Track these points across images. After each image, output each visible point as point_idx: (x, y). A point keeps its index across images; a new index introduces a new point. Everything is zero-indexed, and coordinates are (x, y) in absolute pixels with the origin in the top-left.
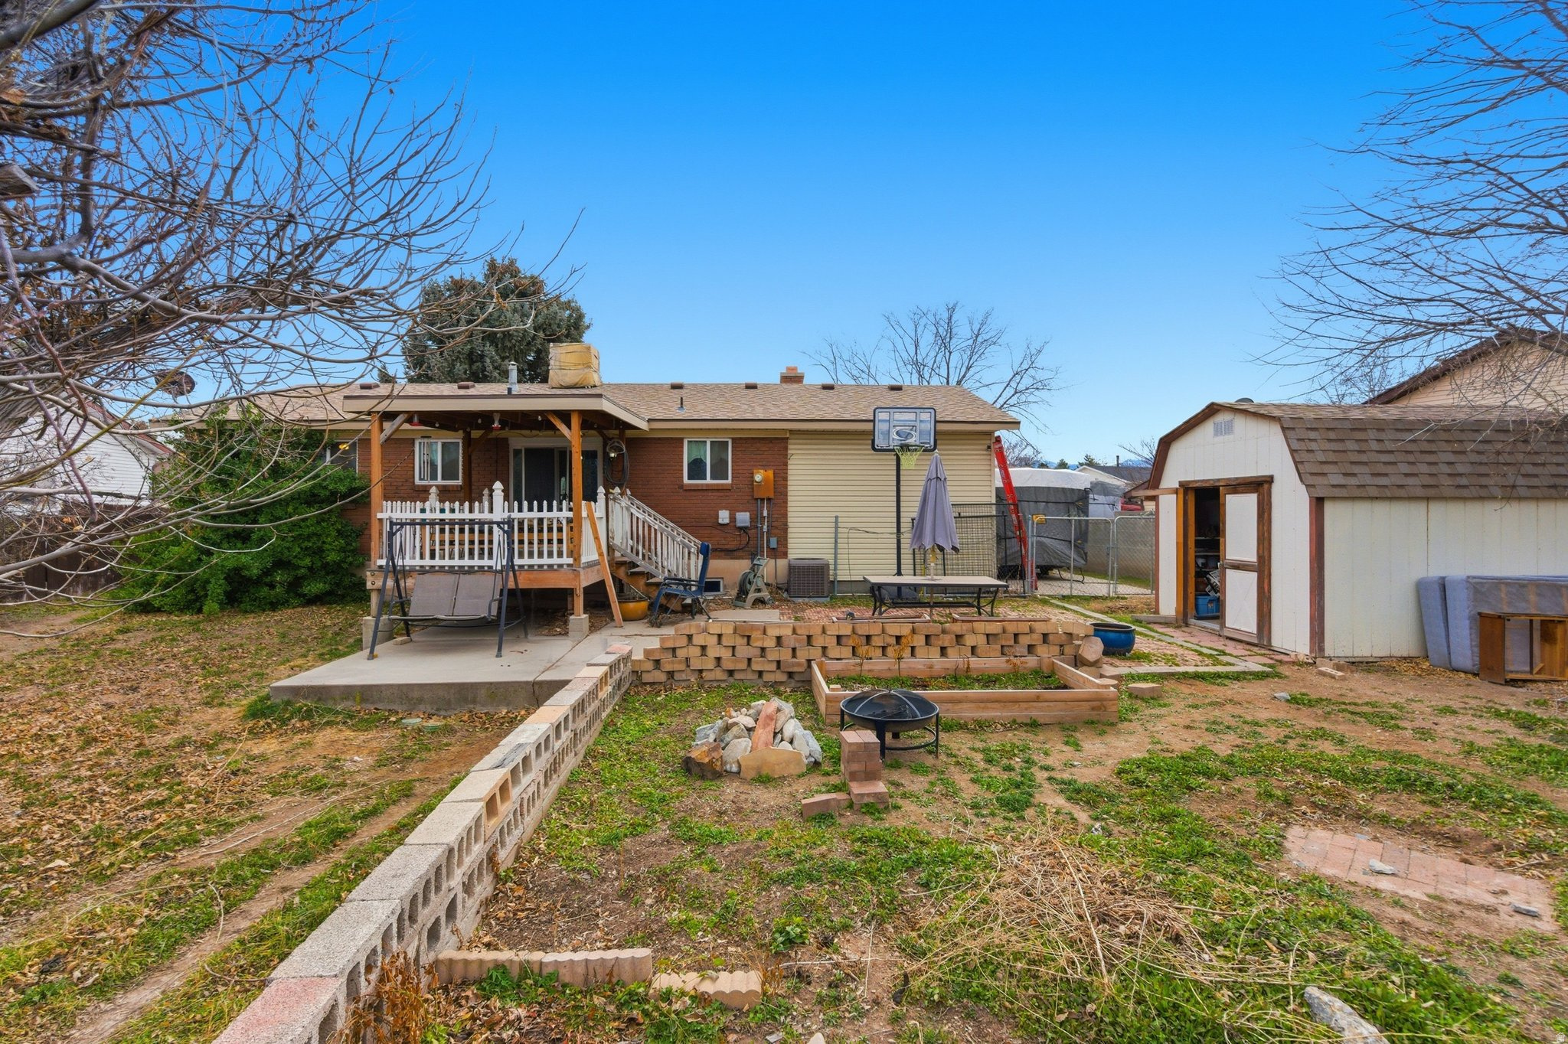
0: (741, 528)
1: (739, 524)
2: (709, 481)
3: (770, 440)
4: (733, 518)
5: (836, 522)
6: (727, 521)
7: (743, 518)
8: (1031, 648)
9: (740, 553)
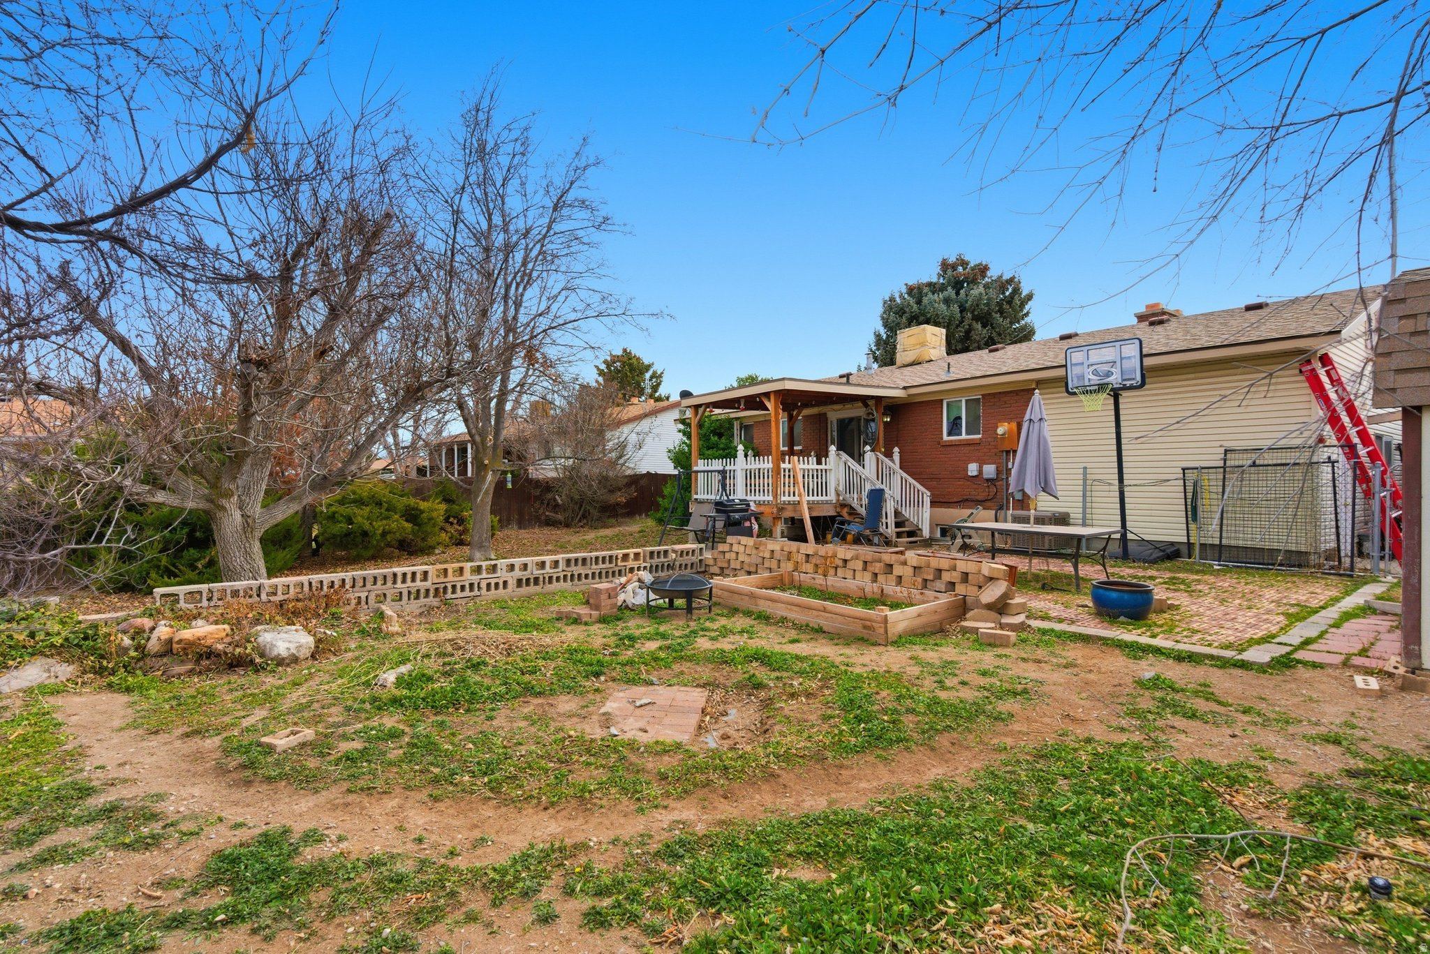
0: (988, 480)
1: (985, 476)
2: (964, 436)
3: (1016, 393)
4: (980, 471)
5: (1085, 474)
6: (975, 473)
7: (990, 470)
8: (951, 586)
9: (988, 504)
